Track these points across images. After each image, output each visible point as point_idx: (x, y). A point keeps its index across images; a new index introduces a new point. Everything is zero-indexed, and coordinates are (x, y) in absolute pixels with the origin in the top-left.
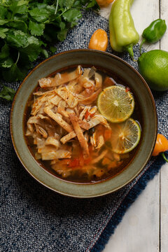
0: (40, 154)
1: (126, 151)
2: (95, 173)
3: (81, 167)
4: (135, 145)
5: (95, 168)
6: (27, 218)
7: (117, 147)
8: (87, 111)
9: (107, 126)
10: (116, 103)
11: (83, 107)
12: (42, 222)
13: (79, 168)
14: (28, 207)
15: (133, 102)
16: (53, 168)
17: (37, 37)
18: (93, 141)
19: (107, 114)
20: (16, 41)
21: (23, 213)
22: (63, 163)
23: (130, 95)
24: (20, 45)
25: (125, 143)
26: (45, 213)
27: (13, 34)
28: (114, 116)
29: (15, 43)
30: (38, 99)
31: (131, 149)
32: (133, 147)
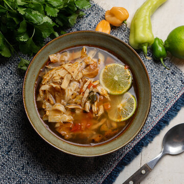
0: (47, 116)
1: (123, 119)
2: (94, 138)
3: (82, 131)
4: (131, 114)
5: (95, 133)
6: (27, 173)
7: (115, 116)
8: (90, 83)
9: (107, 97)
10: (116, 78)
11: (87, 80)
12: (40, 177)
13: (80, 132)
14: (28, 163)
15: (131, 78)
16: (57, 130)
17: (51, 18)
18: (95, 108)
19: (108, 87)
20: (33, 18)
21: (23, 169)
22: (66, 126)
23: (128, 72)
24: (36, 22)
25: (122, 112)
26: (43, 169)
27: (31, 12)
28: (114, 88)
29: (32, 20)
30: (49, 72)
31: (127, 118)
32: (129, 116)
